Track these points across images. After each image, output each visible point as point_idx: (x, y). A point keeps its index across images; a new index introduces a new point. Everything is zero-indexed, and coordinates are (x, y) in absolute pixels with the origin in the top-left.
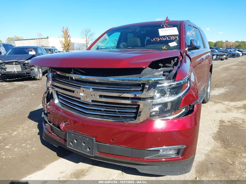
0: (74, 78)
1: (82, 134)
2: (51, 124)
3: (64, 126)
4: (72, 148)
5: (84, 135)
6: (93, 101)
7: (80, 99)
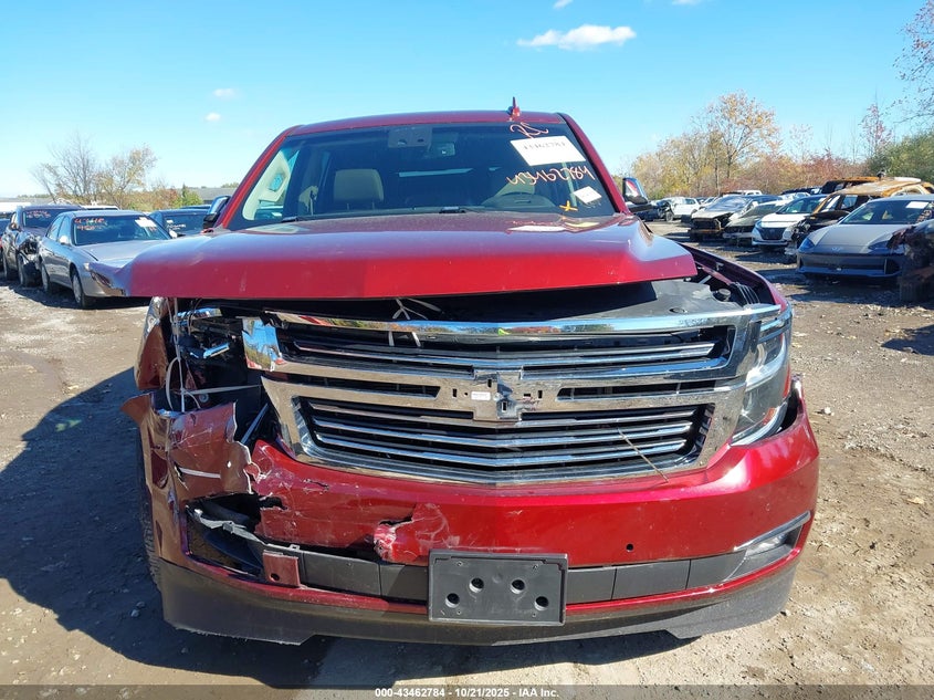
0: (416, 338)
1: (501, 551)
2: (291, 549)
3: (393, 538)
4: (457, 621)
5: (514, 552)
6: (526, 416)
7: (469, 415)
